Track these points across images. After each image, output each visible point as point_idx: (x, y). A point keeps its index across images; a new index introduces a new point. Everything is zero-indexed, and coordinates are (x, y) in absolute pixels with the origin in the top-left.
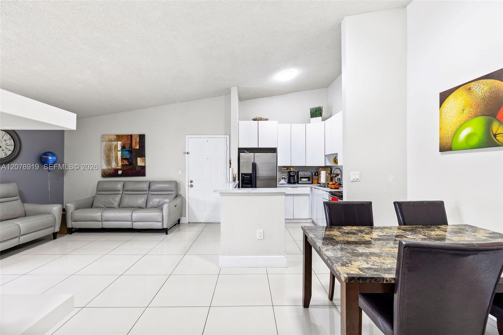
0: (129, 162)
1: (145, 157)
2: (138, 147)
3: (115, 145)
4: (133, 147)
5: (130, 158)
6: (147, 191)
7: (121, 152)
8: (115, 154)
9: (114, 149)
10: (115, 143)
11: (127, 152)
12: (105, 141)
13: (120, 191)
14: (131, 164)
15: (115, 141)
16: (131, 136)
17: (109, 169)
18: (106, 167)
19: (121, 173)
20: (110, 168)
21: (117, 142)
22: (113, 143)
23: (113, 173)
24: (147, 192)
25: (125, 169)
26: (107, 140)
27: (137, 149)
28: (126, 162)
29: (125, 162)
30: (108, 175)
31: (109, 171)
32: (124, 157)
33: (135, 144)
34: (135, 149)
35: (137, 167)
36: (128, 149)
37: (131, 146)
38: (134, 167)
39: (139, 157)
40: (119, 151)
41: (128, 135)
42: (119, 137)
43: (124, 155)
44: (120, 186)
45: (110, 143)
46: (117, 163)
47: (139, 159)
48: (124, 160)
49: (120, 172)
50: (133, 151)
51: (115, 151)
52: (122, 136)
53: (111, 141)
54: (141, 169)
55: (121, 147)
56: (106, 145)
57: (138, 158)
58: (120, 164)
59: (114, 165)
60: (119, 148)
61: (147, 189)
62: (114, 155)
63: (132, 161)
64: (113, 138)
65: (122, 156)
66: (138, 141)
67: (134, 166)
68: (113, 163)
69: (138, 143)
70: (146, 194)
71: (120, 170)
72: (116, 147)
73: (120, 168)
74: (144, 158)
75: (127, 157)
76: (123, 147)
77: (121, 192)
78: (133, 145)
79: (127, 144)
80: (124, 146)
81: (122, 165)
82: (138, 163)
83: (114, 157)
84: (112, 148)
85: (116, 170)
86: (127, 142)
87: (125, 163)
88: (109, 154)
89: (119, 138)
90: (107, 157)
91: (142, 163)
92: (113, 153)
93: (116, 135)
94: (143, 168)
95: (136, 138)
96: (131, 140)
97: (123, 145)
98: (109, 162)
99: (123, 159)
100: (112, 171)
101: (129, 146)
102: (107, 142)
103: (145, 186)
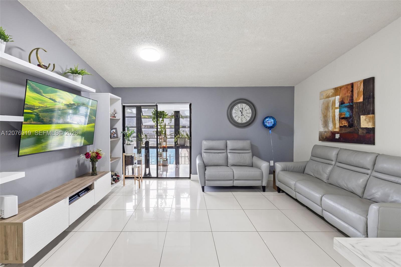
0: (349, 122)
1: (373, 113)
2: (361, 100)
3: (332, 102)
4: (355, 101)
5: (351, 117)
6: (369, 169)
7: (338, 110)
8: (332, 112)
9: (331, 107)
10: (332, 99)
11: (346, 109)
12: (322, 99)
13: (332, 160)
14: (351, 125)
15: (333, 96)
16: (352, 85)
17: (325, 132)
18: (323, 128)
19: (338, 138)
20: (327, 130)
21: (334, 97)
22: (330, 99)
23: (330, 137)
24: (369, 172)
25: (343, 132)
26: (325, 97)
27: (360, 103)
28: (345, 123)
29: (343, 123)
30: (325, 138)
31: (326, 134)
32: (343, 116)
33: (358, 96)
34: (357, 103)
35: (360, 130)
36: (348, 104)
37: (352, 100)
38: (355, 129)
39: (364, 114)
40: (337, 108)
41: (348, 85)
42: (337, 90)
43: (343, 114)
44: (333, 154)
45: (327, 99)
46: (334, 124)
47: (363, 118)
48: (342, 120)
49: (337, 136)
50: (354, 106)
51: (332, 109)
52: (341, 88)
53: (328, 97)
54: (366, 133)
55: (339, 103)
56: (323, 103)
57: (361, 116)
58: (338, 125)
59: (331, 127)
60: (337, 105)
61: (369, 166)
62: (330, 114)
63: (352, 121)
64: (331, 92)
65: (340, 114)
66: (362, 90)
67: (356, 127)
68: (330, 125)
69: (362, 93)
70: (368, 174)
71: (338, 133)
72: (334, 103)
73: (337, 130)
74: (371, 116)
75: (346, 116)
76: (342, 103)
77: (333, 163)
78: (354, 98)
79: (346, 98)
80: (343, 101)
81: (341, 127)
82: (361, 124)
83: (331, 117)
84: (329, 105)
85: (334, 133)
86: (347, 95)
87: (344, 125)
88: (327, 114)
89: (337, 92)
90: (324, 117)
91: (368, 123)
92: (330, 111)
93: (333, 89)
94: (372, 131)
95: (359, 85)
96: (352, 91)
97: (341, 100)
98: (326, 124)
99: (341, 118)
100: (329, 135)
101: (348, 100)
102: (325, 99)
103: (367, 161)
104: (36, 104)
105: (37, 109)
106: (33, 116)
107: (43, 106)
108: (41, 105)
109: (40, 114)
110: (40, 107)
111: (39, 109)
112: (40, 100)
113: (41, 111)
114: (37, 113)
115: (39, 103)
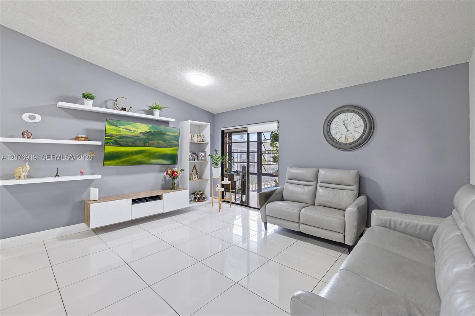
104: (114, 133)
105: (115, 136)
106: (112, 141)
107: (119, 134)
108: (118, 134)
109: (118, 139)
110: (117, 135)
111: (117, 136)
112: (117, 130)
113: (118, 138)
114: (115, 139)
115: (117, 132)
